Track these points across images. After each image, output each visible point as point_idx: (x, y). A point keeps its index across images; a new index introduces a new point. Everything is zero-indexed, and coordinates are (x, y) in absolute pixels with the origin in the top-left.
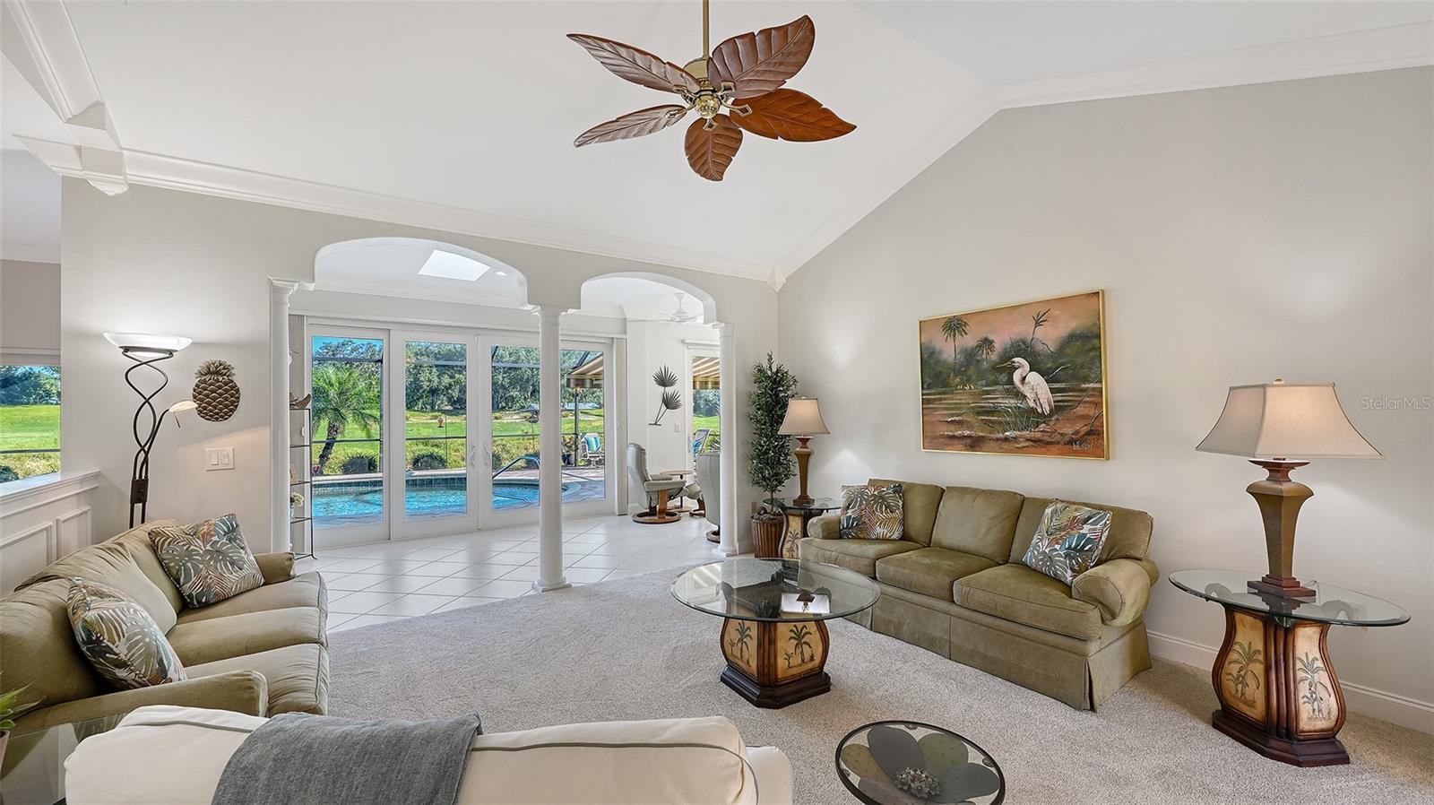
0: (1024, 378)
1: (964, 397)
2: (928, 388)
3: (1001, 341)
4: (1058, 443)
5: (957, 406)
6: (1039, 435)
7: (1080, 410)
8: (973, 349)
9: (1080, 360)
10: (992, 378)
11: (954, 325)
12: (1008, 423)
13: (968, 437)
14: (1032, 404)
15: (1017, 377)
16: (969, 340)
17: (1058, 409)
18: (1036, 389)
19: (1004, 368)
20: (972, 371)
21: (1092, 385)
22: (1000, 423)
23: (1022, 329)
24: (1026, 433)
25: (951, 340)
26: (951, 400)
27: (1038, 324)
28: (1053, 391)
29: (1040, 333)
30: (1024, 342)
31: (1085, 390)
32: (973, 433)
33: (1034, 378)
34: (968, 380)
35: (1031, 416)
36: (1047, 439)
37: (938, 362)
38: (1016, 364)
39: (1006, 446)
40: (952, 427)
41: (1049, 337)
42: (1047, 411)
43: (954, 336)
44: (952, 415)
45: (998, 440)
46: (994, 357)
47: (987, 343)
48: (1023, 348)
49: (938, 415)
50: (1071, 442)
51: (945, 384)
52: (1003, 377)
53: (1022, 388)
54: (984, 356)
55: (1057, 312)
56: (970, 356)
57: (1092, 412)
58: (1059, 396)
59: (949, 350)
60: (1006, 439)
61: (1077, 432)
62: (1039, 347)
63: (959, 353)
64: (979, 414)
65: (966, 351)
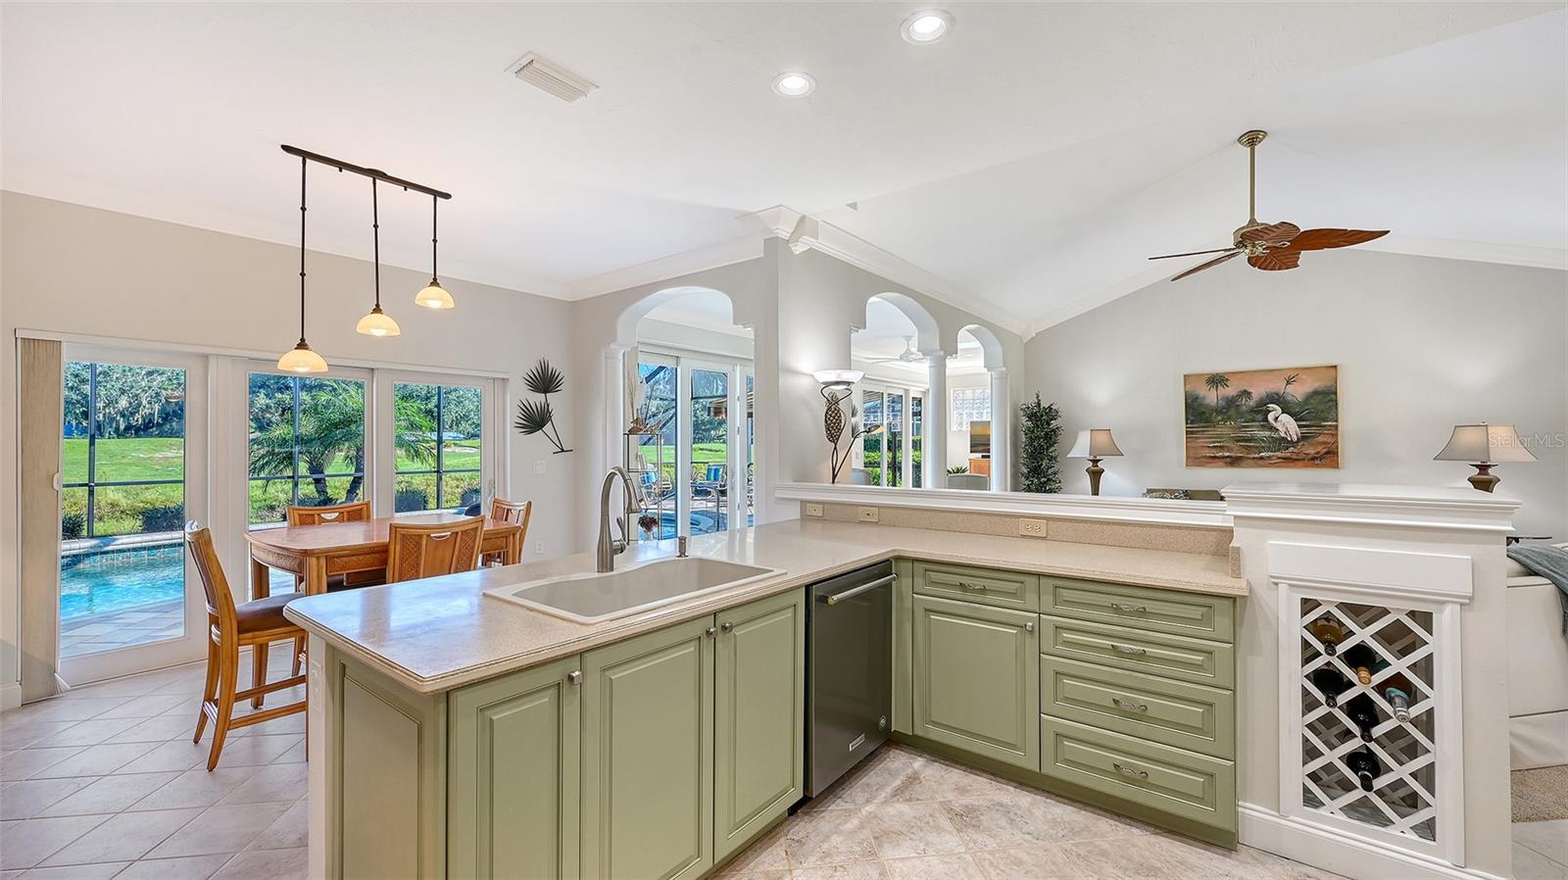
0: (1277, 418)
1: (1226, 430)
2: (1191, 423)
3: (1258, 391)
4: (1304, 459)
5: (1219, 436)
6: (1289, 454)
8: (1233, 397)
9: (1321, 407)
10: (1250, 417)
11: (1217, 380)
12: (1263, 447)
13: (1228, 457)
14: (1283, 435)
15: (1271, 417)
16: (1231, 391)
17: (1303, 438)
18: (1287, 425)
19: (1261, 410)
20: (1232, 412)
21: (1330, 423)
22: (1257, 447)
23: (1278, 386)
24: (1279, 454)
25: (1213, 391)
26: (1211, 432)
27: (1288, 383)
28: (1299, 426)
29: (1290, 389)
30: (1277, 394)
31: (1325, 426)
32: (1232, 454)
33: (1285, 418)
34: (1229, 418)
35: (1283, 443)
36: (1295, 457)
37: (1201, 405)
38: (1271, 409)
39: (1261, 462)
40: (1214, 451)
41: (1297, 392)
42: (1295, 439)
43: (1217, 387)
44: (1214, 442)
45: (1254, 458)
46: (1252, 403)
47: (1246, 394)
48: (1276, 398)
49: (1201, 442)
50: (1313, 459)
51: (1208, 420)
52: (1260, 417)
53: (1275, 425)
54: (1243, 402)
55: (1304, 377)
56: (1231, 403)
57: (1329, 439)
58: (1304, 430)
59: (1212, 397)
60: (1262, 458)
61: (1318, 453)
62: (1289, 398)
63: (1222, 399)
64: (1238, 441)
65: (1227, 398)
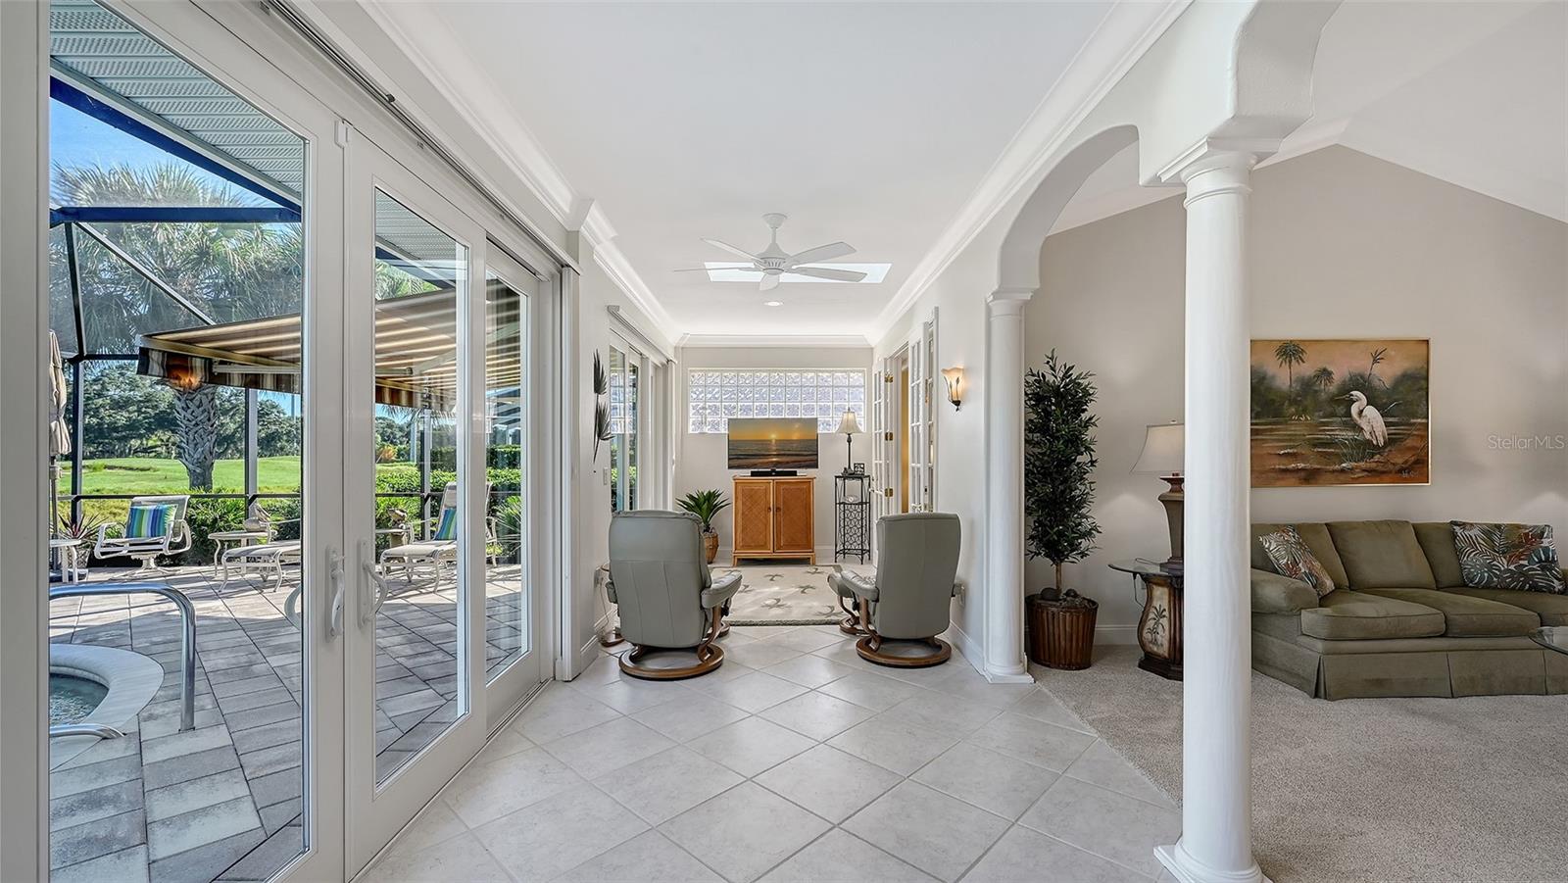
0: (1362, 411)
1: (1300, 427)
2: (1256, 418)
3: (1340, 373)
4: (1391, 472)
5: (1291, 438)
6: (1374, 465)
7: (1409, 442)
8: (1310, 379)
9: (1410, 397)
10: (1329, 410)
11: (1290, 351)
13: (1302, 469)
14: (1368, 437)
15: (1354, 409)
16: (1306, 369)
17: (1391, 441)
18: (1372, 421)
19: (1342, 400)
20: (1308, 402)
21: (1419, 420)
22: (1337, 454)
23: (1361, 364)
24: (1362, 464)
25: (1286, 366)
26: (1283, 431)
27: (1375, 361)
28: (1387, 424)
29: (1377, 369)
30: (1362, 377)
31: (1414, 424)
32: (1308, 466)
33: (1371, 412)
34: (1305, 411)
35: (1367, 448)
36: (1380, 468)
37: (1269, 389)
38: (1354, 398)
39: (1342, 477)
40: (1285, 460)
41: (1385, 374)
42: (1381, 442)
43: (1290, 362)
44: (1286, 447)
45: (1334, 471)
46: (1332, 388)
47: (1325, 374)
48: (1361, 383)
49: (1270, 447)
50: (1400, 471)
51: (1278, 414)
52: (1341, 410)
53: (1359, 421)
54: (1322, 387)
55: (1393, 353)
56: (1307, 386)
57: (1418, 443)
59: (1283, 377)
60: (1343, 471)
61: (1406, 462)
62: (1376, 383)
63: (1296, 381)
64: (1315, 446)
65: (1303, 379)
